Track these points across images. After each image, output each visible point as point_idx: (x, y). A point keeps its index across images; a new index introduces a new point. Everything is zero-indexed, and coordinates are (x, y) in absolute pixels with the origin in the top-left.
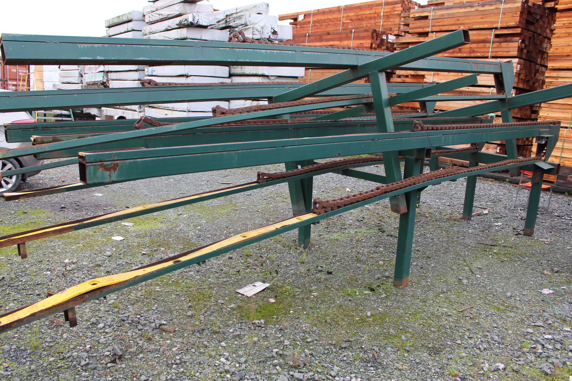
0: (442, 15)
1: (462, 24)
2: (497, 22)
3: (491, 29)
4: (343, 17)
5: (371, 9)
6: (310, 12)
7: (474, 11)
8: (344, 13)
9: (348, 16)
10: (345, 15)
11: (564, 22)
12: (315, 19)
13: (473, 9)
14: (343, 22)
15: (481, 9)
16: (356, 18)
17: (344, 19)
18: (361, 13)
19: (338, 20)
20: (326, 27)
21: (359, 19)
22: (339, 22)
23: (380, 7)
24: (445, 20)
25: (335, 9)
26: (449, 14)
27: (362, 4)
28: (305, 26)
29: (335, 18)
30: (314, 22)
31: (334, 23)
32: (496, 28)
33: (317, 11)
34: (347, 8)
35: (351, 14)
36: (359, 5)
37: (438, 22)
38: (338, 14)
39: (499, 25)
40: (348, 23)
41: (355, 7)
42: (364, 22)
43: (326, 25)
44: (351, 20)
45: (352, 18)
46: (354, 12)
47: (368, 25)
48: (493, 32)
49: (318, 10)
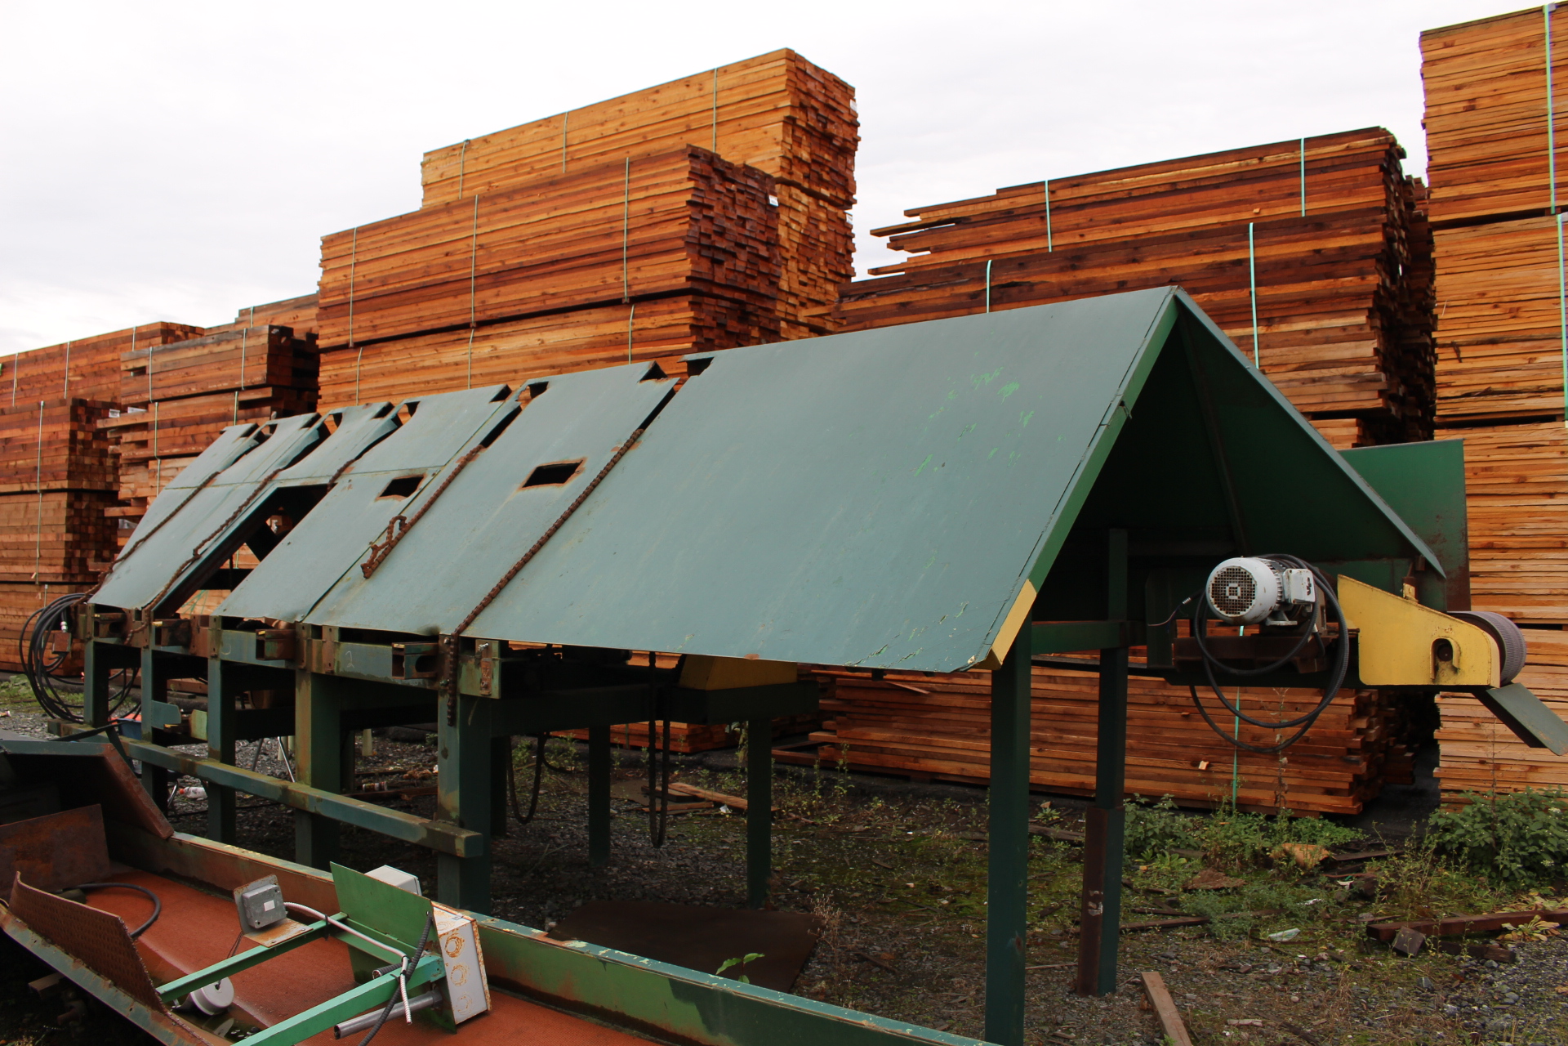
0: (165, 364)
1: (193, 382)
2: (239, 378)
3: (231, 391)
4: (69, 369)
5: (115, 348)
6: (12, 359)
7: (207, 355)
8: (71, 359)
9: (77, 366)
10: (72, 365)
11: (329, 373)
12: (22, 375)
13: (206, 351)
14: (69, 381)
15: (217, 349)
16: (90, 370)
17: (71, 374)
18: (99, 358)
19: (60, 375)
20: (41, 394)
21: (95, 373)
22: (62, 381)
23: (129, 344)
24: (170, 374)
25: (56, 350)
26: (174, 362)
27: (101, 339)
28: (4, 391)
29: (56, 372)
30: (20, 381)
31: (53, 384)
32: (239, 389)
33: (23, 357)
34: (75, 347)
35: (83, 362)
36: (95, 341)
37: (160, 380)
38: (61, 362)
39: (242, 383)
40: (77, 382)
41: (88, 345)
42: (104, 380)
43: (41, 389)
44: (82, 375)
45: (84, 371)
46: (87, 356)
47: (110, 385)
48: (236, 398)
49: (27, 353)
